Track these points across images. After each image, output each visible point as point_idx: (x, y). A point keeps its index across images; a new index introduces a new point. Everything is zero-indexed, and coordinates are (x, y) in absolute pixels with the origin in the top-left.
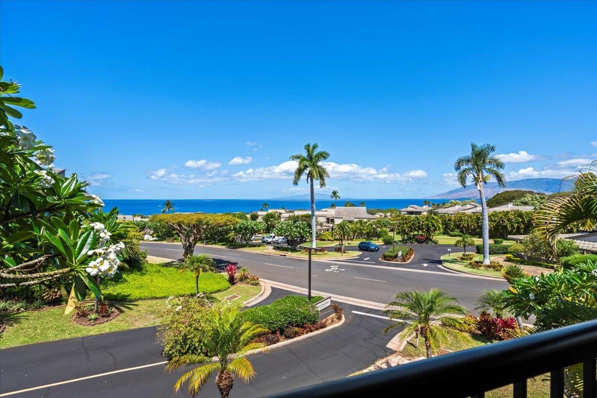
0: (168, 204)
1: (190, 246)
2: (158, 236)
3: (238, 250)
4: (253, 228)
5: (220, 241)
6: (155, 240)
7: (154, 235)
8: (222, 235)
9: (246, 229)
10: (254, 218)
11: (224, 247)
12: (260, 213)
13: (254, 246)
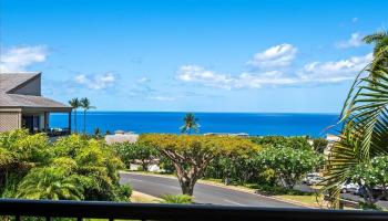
0: (190, 119)
1: (187, 183)
2: (166, 168)
3: (273, 197)
4: (298, 163)
5: (249, 182)
6: (162, 173)
7: (162, 165)
8: (254, 171)
9: (287, 163)
10: (320, 146)
11: (253, 191)
12: (330, 138)
13: (302, 194)
